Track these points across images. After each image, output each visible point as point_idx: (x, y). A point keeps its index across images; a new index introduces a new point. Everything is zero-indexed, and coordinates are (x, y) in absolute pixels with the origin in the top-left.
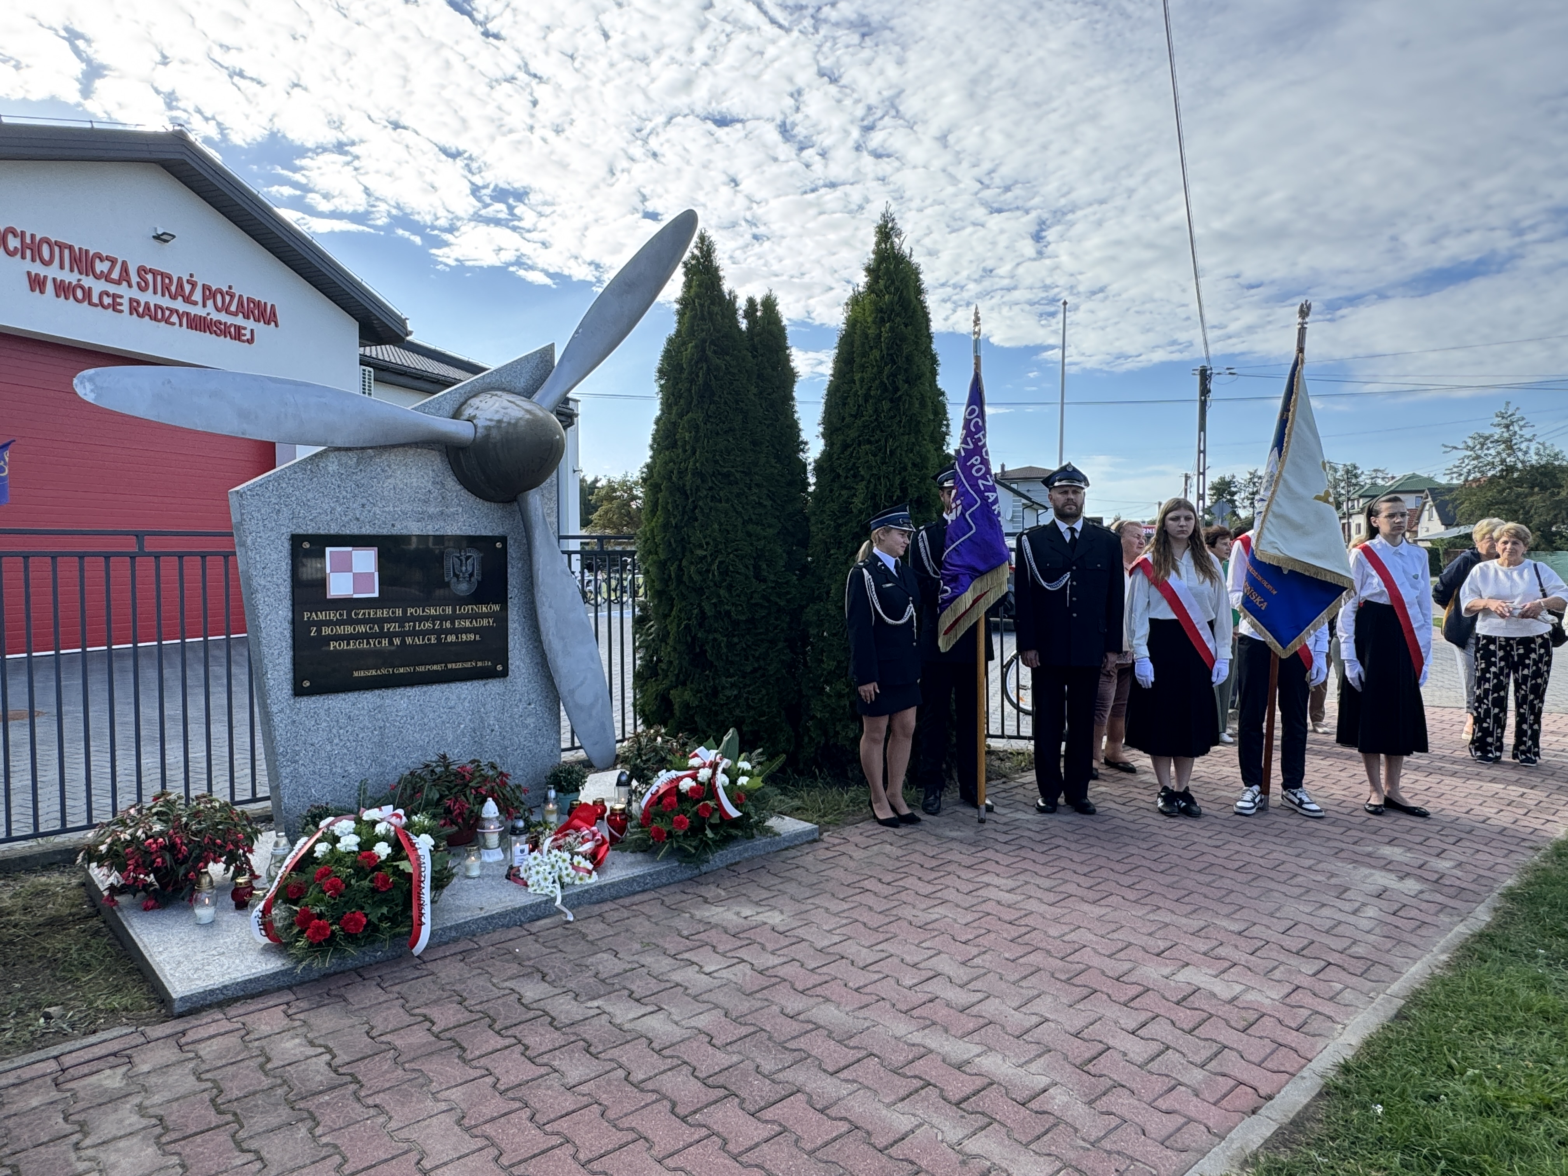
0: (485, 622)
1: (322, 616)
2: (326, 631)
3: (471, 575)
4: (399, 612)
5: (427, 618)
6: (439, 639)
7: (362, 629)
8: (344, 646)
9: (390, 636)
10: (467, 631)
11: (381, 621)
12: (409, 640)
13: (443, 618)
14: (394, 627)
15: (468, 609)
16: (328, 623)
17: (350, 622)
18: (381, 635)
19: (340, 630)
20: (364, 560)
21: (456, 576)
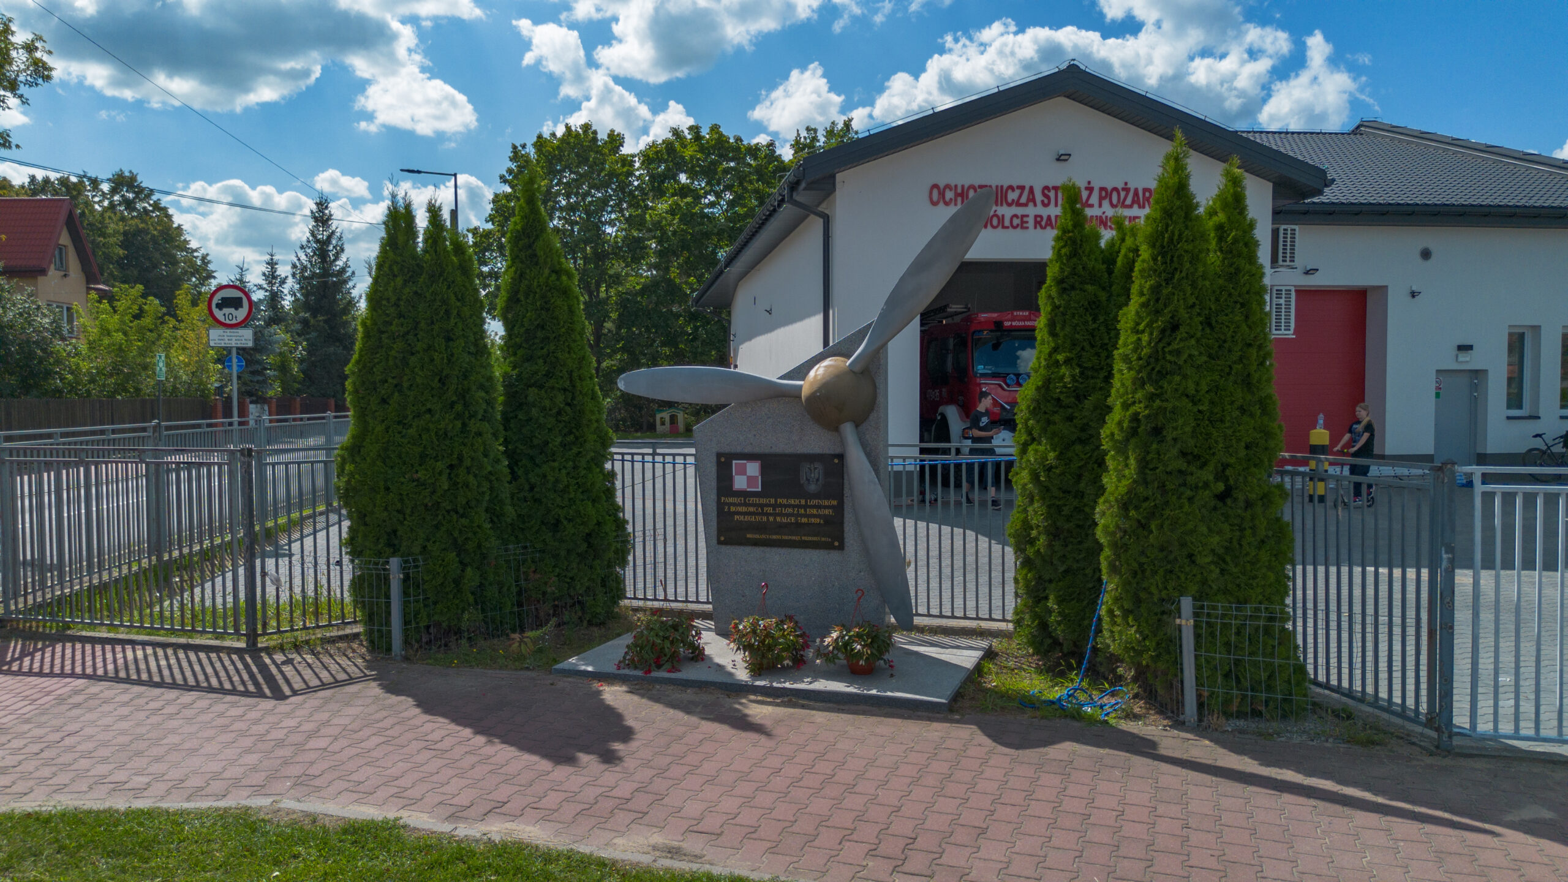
0: (827, 512)
1: (731, 500)
2: (733, 509)
3: (818, 480)
4: (773, 501)
5: (790, 506)
6: (796, 520)
7: (751, 509)
8: (742, 518)
9: (768, 515)
10: (814, 516)
11: (762, 506)
12: (778, 519)
13: (799, 506)
14: (770, 510)
15: (815, 502)
16: (734, 505)
17: (746, 505)
18: (763, 514)
19: (740, 509)
20: (753, 469)
21: (808, 480)
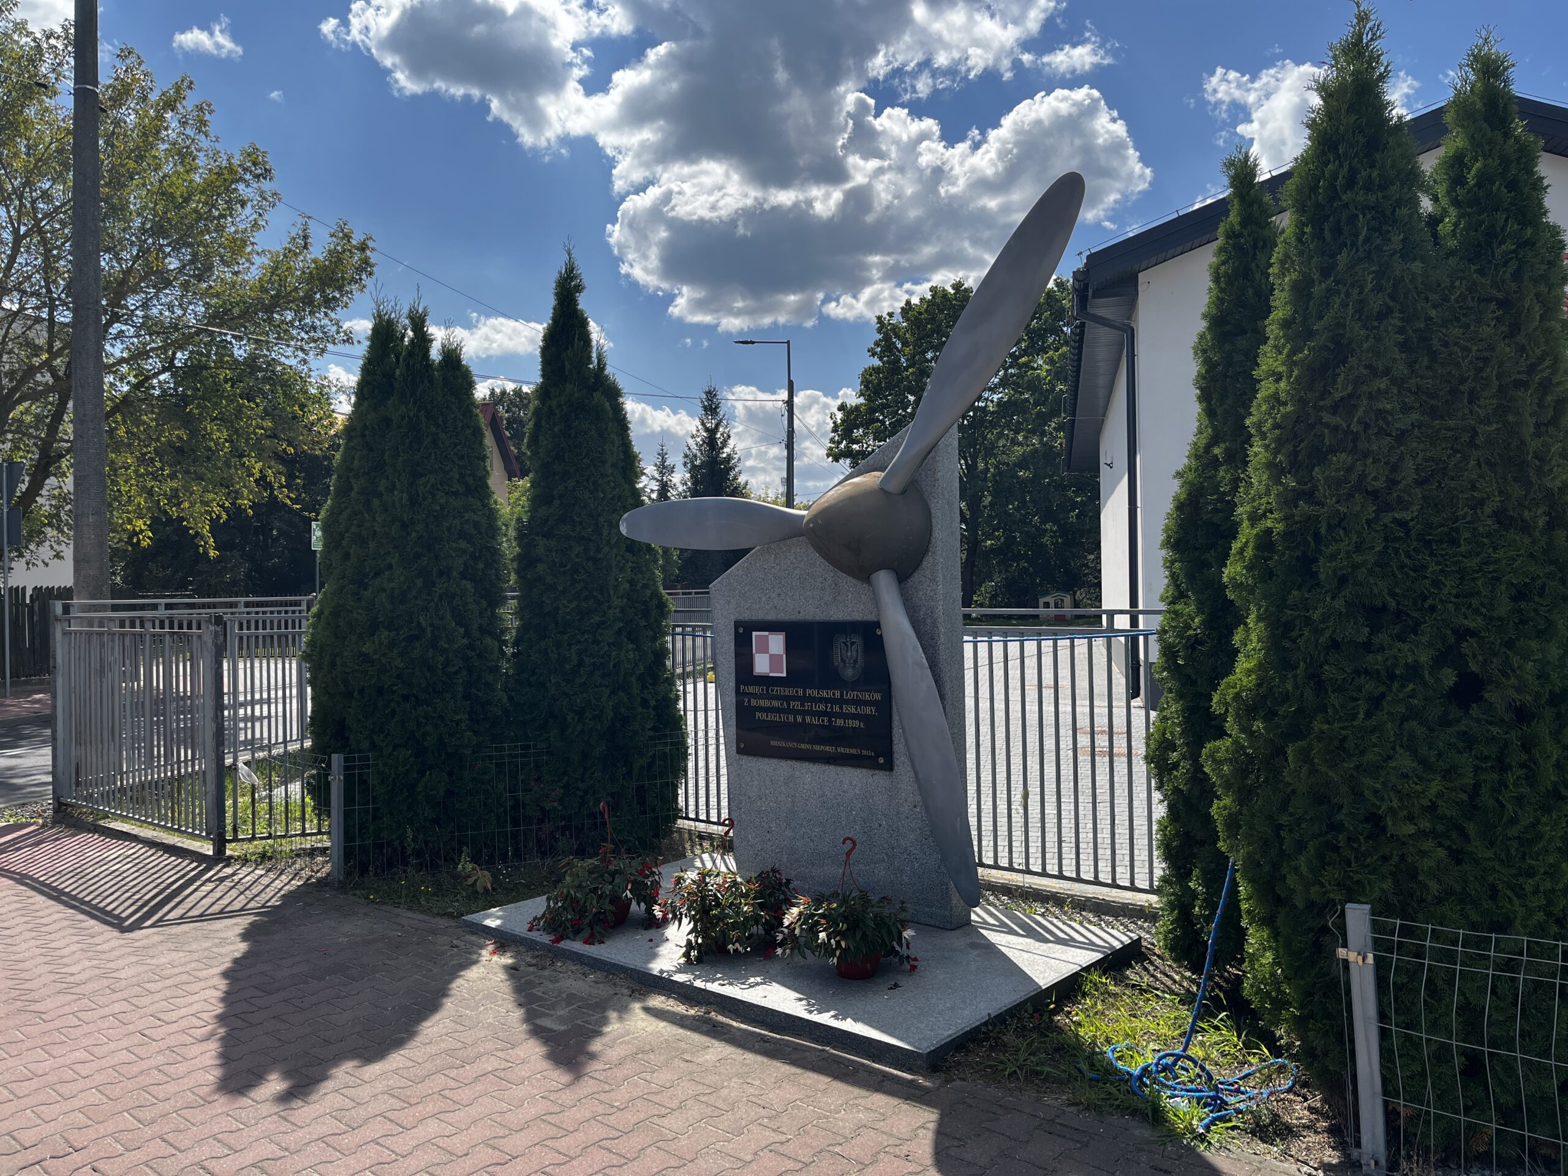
0: (868, 710)
1: (751, 689)
2: (754, 703)
3: (856, 661)
4: (800, 692)
5: (822, 700)
6: (830, 721)
7: (776, 704)
8: (765, 716)
9: (795, 712)
10: (854, 717)
11: (788, 699)
12: (808, 719)
13: (833, 701)
14: (796, 705)
15: (851, 695)
16: (757, 696)
17: (769, 697)
18: (788, 711)
19: (762, 703)
20: (777, 643)
21: (843, 661)
